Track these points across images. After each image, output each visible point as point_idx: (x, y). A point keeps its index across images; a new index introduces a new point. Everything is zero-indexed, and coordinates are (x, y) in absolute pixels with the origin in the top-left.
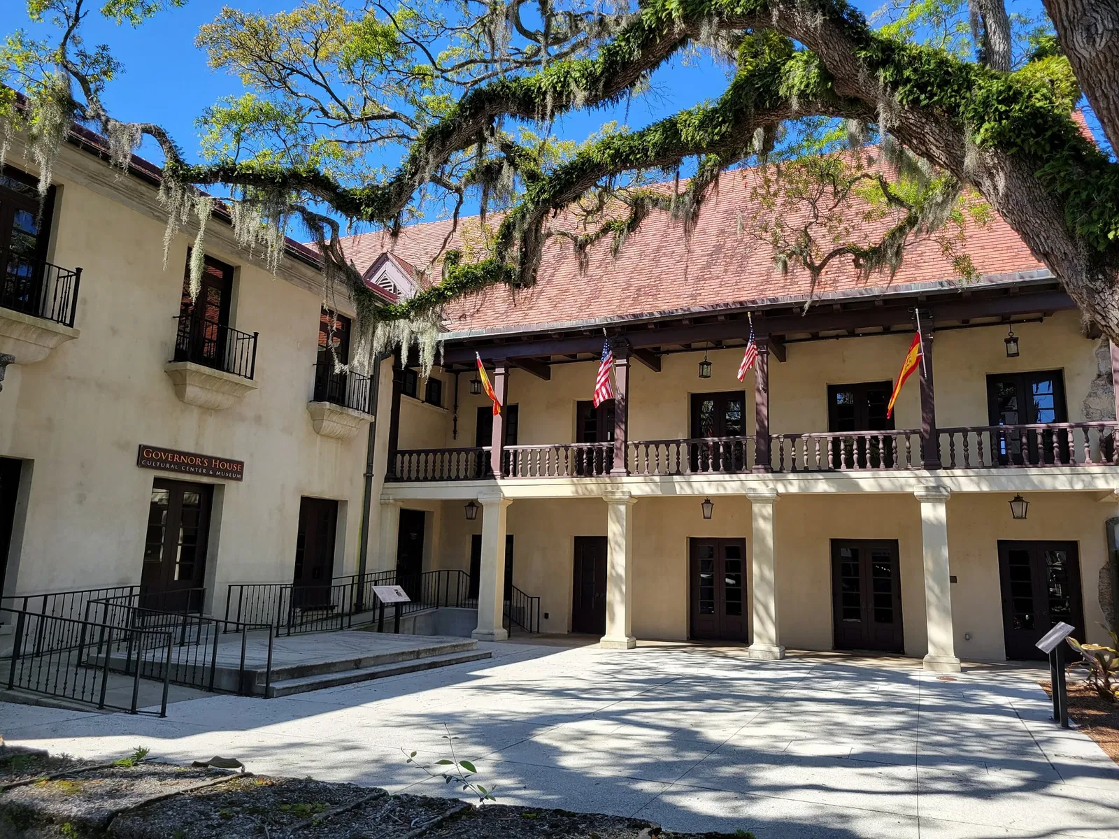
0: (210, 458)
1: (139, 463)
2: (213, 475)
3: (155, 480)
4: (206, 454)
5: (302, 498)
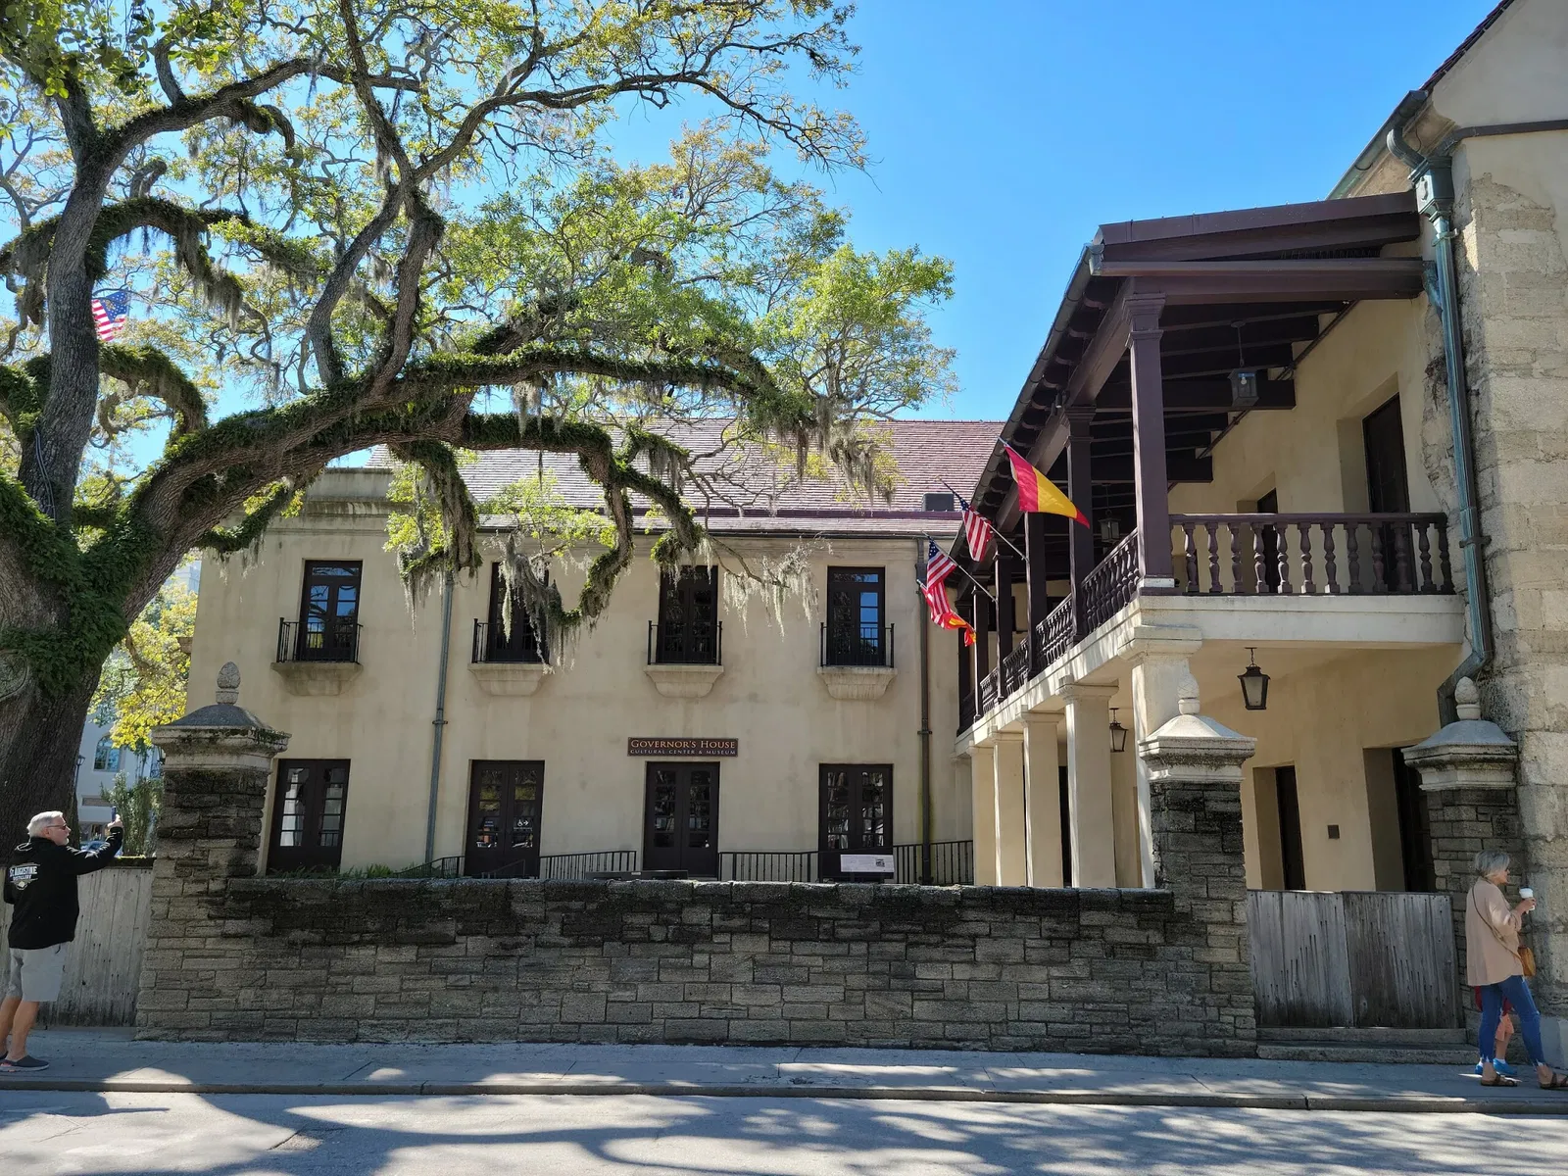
0: (698, 741)
1: (630, 754)
2: (703, 755)
3: (648, 763)
4: (694, 736)
5: (822, 766)
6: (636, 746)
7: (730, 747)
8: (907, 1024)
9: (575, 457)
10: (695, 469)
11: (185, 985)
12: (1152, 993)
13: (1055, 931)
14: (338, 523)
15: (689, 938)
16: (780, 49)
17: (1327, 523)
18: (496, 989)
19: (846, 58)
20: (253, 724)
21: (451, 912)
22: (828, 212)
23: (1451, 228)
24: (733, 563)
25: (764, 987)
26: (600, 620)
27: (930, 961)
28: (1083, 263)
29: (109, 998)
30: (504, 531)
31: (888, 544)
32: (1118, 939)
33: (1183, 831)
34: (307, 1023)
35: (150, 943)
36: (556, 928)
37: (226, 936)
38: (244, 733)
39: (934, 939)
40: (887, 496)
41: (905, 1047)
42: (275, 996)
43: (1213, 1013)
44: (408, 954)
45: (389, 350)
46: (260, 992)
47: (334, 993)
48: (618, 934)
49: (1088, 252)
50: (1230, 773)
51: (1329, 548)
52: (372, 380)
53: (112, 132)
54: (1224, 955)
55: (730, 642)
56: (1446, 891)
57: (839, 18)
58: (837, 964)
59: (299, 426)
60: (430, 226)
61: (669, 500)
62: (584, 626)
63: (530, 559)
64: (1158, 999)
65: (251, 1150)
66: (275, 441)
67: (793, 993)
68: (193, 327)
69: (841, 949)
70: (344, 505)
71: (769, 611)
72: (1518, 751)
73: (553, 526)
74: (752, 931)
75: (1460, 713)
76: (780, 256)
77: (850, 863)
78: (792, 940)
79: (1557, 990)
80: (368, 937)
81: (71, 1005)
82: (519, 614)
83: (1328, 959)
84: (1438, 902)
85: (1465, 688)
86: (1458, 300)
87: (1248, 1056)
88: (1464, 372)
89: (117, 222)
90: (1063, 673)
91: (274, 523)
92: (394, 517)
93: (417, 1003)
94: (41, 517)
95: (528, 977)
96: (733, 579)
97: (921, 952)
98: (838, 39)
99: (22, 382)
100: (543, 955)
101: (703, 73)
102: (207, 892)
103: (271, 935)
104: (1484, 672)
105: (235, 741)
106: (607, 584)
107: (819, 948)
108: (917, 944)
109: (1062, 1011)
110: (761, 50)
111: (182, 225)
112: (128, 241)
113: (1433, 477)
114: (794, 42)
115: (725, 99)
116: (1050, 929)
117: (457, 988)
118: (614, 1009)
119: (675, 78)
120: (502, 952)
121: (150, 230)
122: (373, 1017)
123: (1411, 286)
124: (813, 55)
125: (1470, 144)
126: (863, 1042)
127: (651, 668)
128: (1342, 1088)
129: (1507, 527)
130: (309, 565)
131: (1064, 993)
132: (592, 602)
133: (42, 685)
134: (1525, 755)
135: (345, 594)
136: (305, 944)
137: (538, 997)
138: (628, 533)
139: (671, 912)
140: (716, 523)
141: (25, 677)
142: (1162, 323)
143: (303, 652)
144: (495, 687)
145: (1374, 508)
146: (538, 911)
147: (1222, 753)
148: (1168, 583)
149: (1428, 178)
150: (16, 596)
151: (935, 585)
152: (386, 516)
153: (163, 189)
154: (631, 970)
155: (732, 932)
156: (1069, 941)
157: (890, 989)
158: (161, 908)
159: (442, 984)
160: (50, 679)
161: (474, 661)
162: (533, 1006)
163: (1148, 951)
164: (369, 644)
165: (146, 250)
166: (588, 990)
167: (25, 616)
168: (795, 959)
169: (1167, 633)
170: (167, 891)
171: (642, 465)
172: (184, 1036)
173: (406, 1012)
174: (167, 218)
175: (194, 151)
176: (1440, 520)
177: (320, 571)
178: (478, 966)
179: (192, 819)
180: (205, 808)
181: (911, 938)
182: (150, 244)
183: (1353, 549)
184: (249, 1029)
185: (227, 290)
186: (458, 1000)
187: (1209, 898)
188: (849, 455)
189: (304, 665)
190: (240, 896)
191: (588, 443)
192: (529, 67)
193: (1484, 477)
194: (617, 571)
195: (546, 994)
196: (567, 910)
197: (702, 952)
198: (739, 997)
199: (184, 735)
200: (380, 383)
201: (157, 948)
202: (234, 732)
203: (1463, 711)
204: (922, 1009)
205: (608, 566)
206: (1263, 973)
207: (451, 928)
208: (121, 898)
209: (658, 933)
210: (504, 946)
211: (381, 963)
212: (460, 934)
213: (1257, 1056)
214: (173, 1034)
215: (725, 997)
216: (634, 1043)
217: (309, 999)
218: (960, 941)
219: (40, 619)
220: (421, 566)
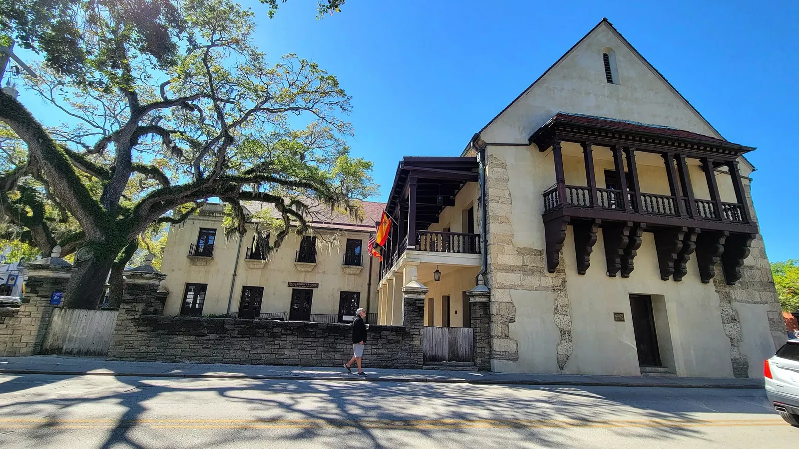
0: (307, 284)
1: (288, 286)
2: (309, 287)
3: (293, 289)
4: (307, 282)
5: (341, 292)
6: (290, 284)
7: (316, 286)
8: (333, 360)
9: (273, 204)
10: (310, 210)
11: (125, 345)
12: (398, 352)
13: (374, 336)
14: (210, 218)
15: (275, 336)
16: (333, 104)
17: (459, 235)
18: (217, 349)
19: (350, 109)
20: (154, 271)
21: (206, 327)
22: (346, 147)
23: (484, 166)
24: (319, 236)
25: (294, 350)
26: (279, 249)
27: (341, 343)
28: (399, 166)
29: (101, 347)
30: (256, 223)
31: (364, 234)
32: (390, 338)
33: (410, 311)
34: (160, 356)
35: (114, 332)
36: (237, 332)
37: (138, 331)
38: (150, 274)
39: (342, 338)
40: (361, 221)
41: (331, 367)
42: (151, 349)
43: (412, 357)
44: (193, 338)
45: (215, 172)
46: (147, 347)
47: (169, 349)
48: (255, 335)
49: (400, 163)
50: (422, 296)
51: (459, 241)
52: (209, 179)
53: (143, 107)
54: (416, 343)
55: (319, 257)
56: (473, 327)
57: (349, 99)
58: (315, 344)
59: (186, 190)
60: (230, 140)
61: (301, 218)
62: (275, 250)
63: (262, 231)
64: (399, 354)
65: (116, 392)
66: (179, 194)
67: (302, 352)
68: (171, 161)
69: (317, 340)
70: (213, 213)
71: (328, 250)
72: (490, 293)
73: (270, 223)
74: (292, 335)
75: (479, 283)
76: (333, 157)
77: (345, 318)
78: (303, 337)
79: (494, 353)
80: (181, 333)
81: (88, 350)
82: (257, 246)
83: (443, 344)
84: (471, 330)
85: (480, 277)
86: (484, 183)
87: (420, 369)
88: (485, 200)
89: (144, 131)
90: (394, 269)
91: (190, 217)
92: (225, 217)
93: (194, 352)
94: (104, 210)
95: (227, 346)
96: (318, 240)
97: (338, 341)
98: (348, 104)
99: (107, 172)
100: (232, 340)
101: (312, 108)
102: (134, 318)
103: (152, 331)
104: (485, 273)
105: (148, 276)
106: (282, 240)
107: (310, 340)
108: (338, 339)
109: (375, 357)
110: (327, 104)
111: (165, 134)
112: (146, 136)
113: (478, 225)
114: (337, 103)
115: (318, 115)
116: (373, 336)
117: (206, 348)
118: (251, 355)
119: (303, 108)
120: (220, 339)
121: (154, 133)
122: (180, 355)
123: (475, 179)
124: (341, 107)
125: (488, 147)
126: (320, 365)
127: (296, 263)
128: (437, 377)
129: (491, 239)
130: (201, 229)
131: (375, 353)
132: (277, 244)
133: (96, 257)
134: (491, 294)
135: (211, 237)
136: (162, 334)
137: (229, 351)
138: (288, 226)
139: (270, 329)
140: (314, 225)
141: (91, 254)
142: (417, 182)
143: (197, 253)
144: (252, 266)
145: (469, 233)
146: (231, 327)
147: (420, 291)
148: (414, 247)
149: (479, 154)
150: (93, 231)
151: (370, 245)
152: (223, 217)
153: (162, 124)
154: (257, 345)
155: (287, 335)
156: (378, 339)
157: (329, 351)
158: (120, 322)
159: (202, 347)
160: (99, 256)
161: (246, 258)
162: (227, 354)
163: (398, 342)
164: (216, 253)
165: (152, 139)
166: (244, 350)
167: (94, 237)
168: (304, 342)
169: (411, 260)
170: (122, 318)
171: (294, 208)
172: (122, 359)
173: (190, 354)
174: (160, 132)
175: (173, 114)
176: (479, 236)
177: (204, 231)
178: (213, 342)
179: (132, 297)
180: (136, 295)
181: (336, 337)
182: (154, 138)
183: (464, 242)
184: (143, 358)
185: (177, 151)
186: (206, 351)
187: (414, 328)
188: (351, 208)
189: (196, 257)
190: (144, 320)
191: (277, 201)
192: (266, 101)
193: (487, 226)
194: (284, 236)
195: (232, 351)
196: (241, 327)
197: (278, 340)
198: (287, 353)
199: (132, 273)
200: (211, 180)
201: (117, 334)
202: (148, 273)
203: (480, 283)
204: (337, 356)
205: (282, 235)
206: (426, 347)
207: (206, 331)
208: (108, 319)
209: (266, 335)
210: (221, 337)
211: (184, 340)
212: (208, 333)
213: (422, 369)
214: (119, 359)
215: (283, 353)
216: (256, 365)
217: (162, 350)
218: (349, 339)
219: (99, 238)
220: (230, 232)
